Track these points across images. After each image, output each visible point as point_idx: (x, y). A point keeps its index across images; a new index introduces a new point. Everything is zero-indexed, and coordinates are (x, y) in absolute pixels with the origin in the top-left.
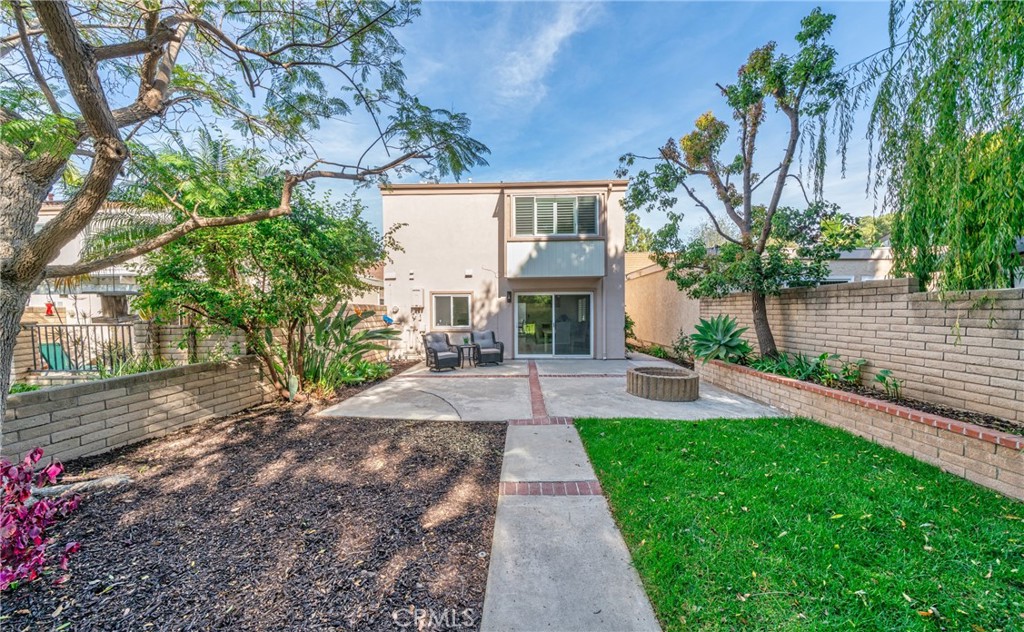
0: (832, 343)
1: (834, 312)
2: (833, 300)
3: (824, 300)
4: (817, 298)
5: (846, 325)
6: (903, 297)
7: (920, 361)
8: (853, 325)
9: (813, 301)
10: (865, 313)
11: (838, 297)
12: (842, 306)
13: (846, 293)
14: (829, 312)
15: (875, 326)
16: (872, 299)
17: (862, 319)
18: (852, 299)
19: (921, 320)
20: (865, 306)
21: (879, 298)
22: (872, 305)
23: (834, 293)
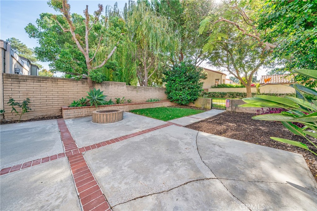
0: (110, 96)
1: (111, 88)
2: (111, 85)
3: (108, 85)
4: (105, 84)
5: (114, 91)
6: (125, 86)
7: (128, 97)
8: (116, 91)
9: (104, 85)
10: (118, 88)
11: (112, 85)
12: (113, 87)
13: (114, 84)
14: (109, 88)
15: (120, 91)
16: (119, 86)
17: (117, 90)
18: (115, 85)
19: (128, 90)
20: (118, 87)
21: (121, 86)
22: (120, 87)
23: (111, 84)
